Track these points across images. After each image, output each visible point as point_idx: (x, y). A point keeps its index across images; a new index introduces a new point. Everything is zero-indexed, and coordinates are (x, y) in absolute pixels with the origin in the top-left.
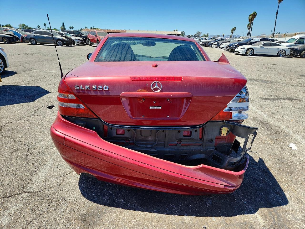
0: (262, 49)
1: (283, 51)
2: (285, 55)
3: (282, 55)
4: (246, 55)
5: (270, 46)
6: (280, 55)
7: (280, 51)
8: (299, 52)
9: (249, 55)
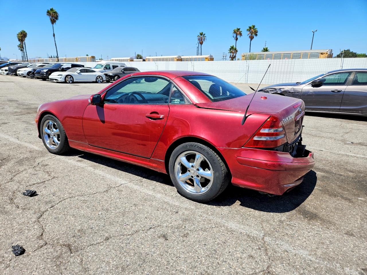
0: (80, 75)
1: (100, 77)
2: (103, 81)
3: (101, 82)
4: (65, 82)
5: (86, 72)
6: (98, 81)
7: (97, 77)
8: (113, 78)
9: (69, 83)
